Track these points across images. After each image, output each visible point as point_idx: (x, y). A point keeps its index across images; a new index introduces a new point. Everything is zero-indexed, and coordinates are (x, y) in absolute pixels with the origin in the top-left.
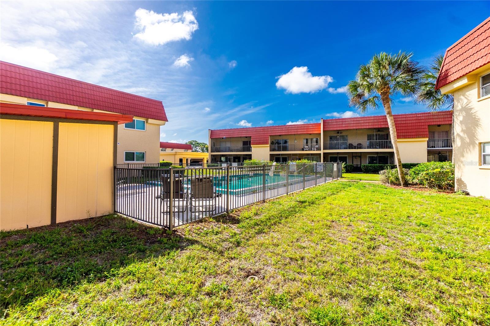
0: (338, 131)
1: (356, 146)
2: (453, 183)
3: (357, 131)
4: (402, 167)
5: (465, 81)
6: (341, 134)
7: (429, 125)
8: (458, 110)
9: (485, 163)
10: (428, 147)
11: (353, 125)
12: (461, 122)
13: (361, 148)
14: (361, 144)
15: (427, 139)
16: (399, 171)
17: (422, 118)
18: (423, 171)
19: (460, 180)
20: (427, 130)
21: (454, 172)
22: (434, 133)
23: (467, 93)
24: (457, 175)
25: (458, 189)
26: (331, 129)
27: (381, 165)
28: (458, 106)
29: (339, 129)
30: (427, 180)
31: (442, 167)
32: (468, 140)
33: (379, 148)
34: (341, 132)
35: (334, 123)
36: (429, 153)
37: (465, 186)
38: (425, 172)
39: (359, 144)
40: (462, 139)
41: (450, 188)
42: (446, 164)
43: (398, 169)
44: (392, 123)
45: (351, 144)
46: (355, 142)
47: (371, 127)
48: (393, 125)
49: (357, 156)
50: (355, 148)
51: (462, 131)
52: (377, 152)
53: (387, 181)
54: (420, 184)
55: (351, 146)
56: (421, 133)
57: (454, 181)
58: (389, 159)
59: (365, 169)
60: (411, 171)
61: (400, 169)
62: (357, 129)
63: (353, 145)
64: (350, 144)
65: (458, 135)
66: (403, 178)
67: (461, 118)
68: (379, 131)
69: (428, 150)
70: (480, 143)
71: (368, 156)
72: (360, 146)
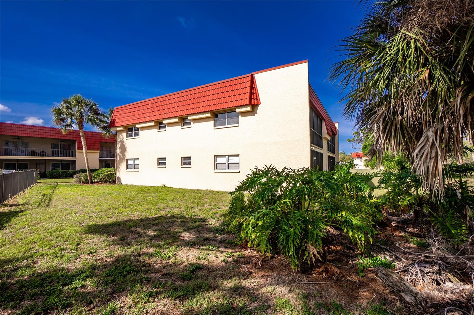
0: (19, 136)
1: (40, 154)
2: (116, 180)
3: (42, 140)
4: (90, 171)
5: (121, 128)
6: (23, 141)
7: (100, 142)
8: (118, 141)
9: (128, 168)
10: (99, 157)
11: (38, 133)
12: (119, 147)
13: (45, 155)
14: (44, 151)
15: (99, 152)
16: (88, 174)
17: (96, 136)
18: (102, 173)
19: (119, 178)
20: (99, 145)
21: (116, 173)
22: (103, 147)
23: (122, 134)
24: (118, 175)
25: (118, 182)
26: (10, 134)
27: (66, 171)
28: (118, 139)
29: (19, 135)
30: (104, 178)
31: (111, 171)
32: (122, 157)
33: (63, 156)
34: (23, 138)
35: (14, 128)
36: (100, 161)
37: (121, 180)
38: (103, 174)
39: (43, 152)
40: (120, 156)
41: (114, 182)
42: (112, 169)
43: (88, 173)
44: (85, 143)
45: (33, 151)
46: (38, 150)
47: (56, 138)
48: (85, 144)
49: (40, 163)
50: (39, 155)
51: (120, 152)
52: (61, 160)
53: (80, 181)
54: (100, 182)
55: (33, 154)
56: (95, 147)
57: (116, 179)
58: (70, 166)
59: (50, 175)
60: (94, 174)
61: (89, 173)
62: (41, 138)
63: (35, 152)
64: (31, 151)
65: (118, 154)
66: (90, 178)
67: (120, 146)
68: (63, 141)
69: (99, 159)
70: (126, 159)
71: (51, 163)
72: (44, 154)
